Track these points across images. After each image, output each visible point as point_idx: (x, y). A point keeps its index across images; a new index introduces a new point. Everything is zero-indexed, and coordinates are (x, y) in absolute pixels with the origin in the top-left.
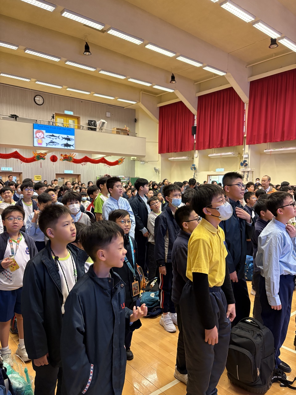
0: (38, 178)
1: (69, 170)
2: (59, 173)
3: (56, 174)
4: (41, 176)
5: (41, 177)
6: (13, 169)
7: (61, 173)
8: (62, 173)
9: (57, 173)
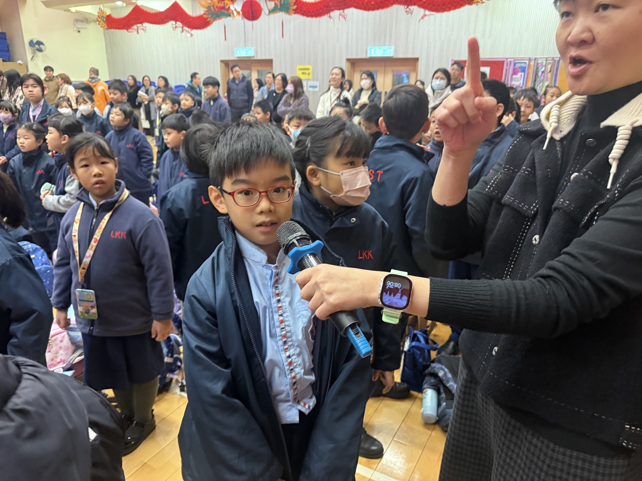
0: (304, 71)
1: (384, 45)
2: (354, 57)
3: (348, 60)
4: (310, 67)
5: (311, 71)
6: (256, 52)
7: (359, 57)
8: (364, 57)
9: (350, 57)
